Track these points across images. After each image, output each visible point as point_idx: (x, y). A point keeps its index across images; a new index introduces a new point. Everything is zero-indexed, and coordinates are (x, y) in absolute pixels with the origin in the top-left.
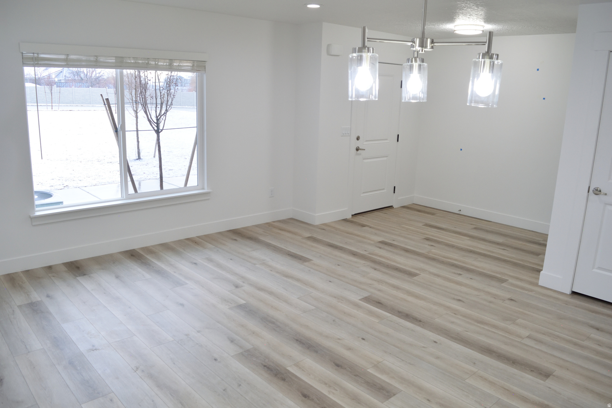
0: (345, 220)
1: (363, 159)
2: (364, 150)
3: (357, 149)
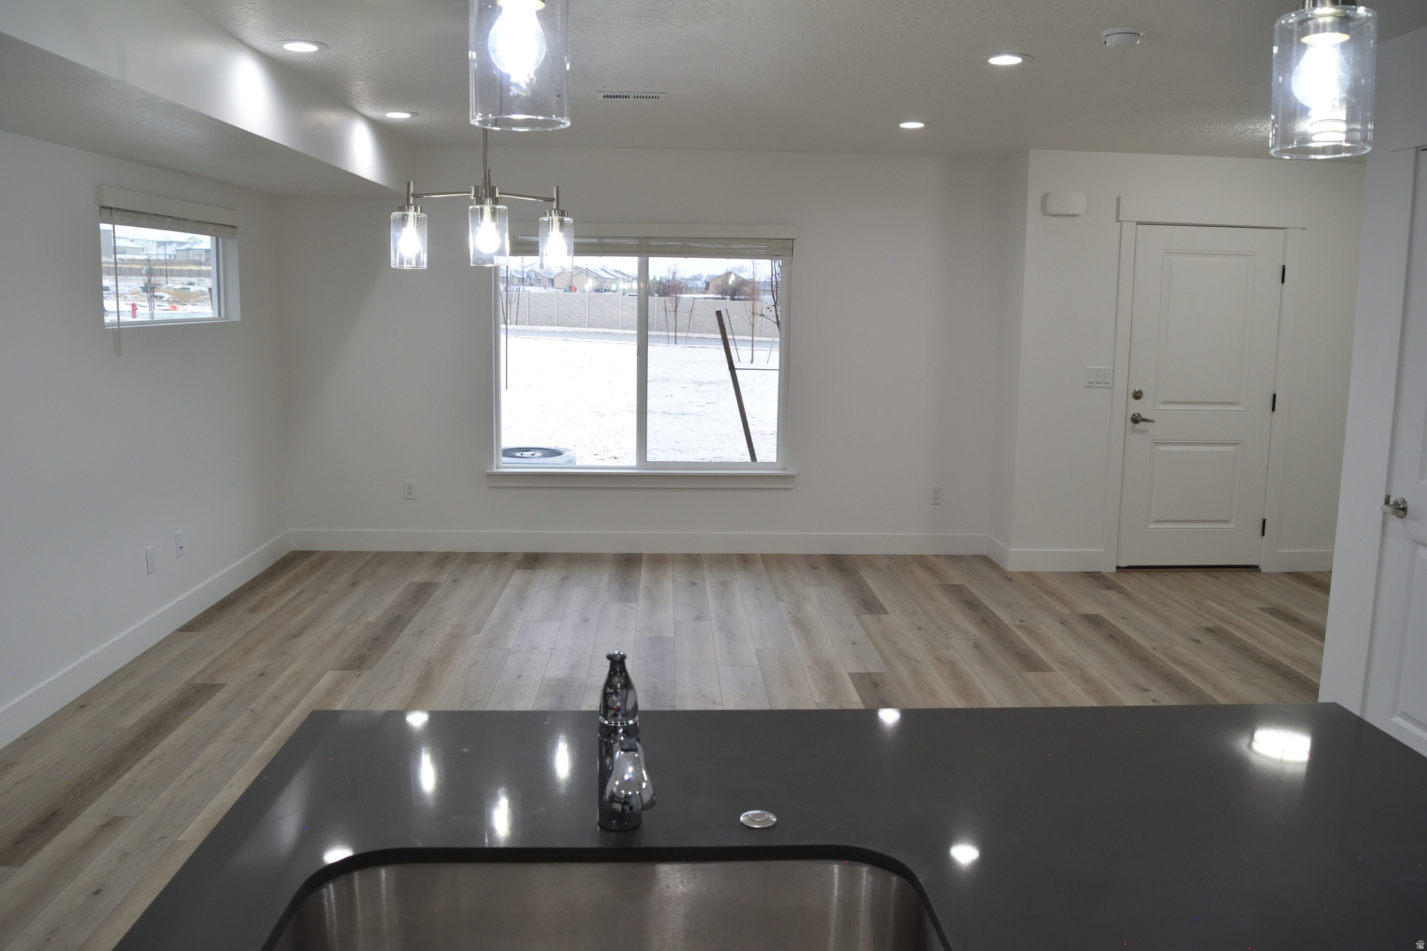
0: (1094, 576)
1: (1155, 443)
2: (1153, 421)
3: (1136, 420)
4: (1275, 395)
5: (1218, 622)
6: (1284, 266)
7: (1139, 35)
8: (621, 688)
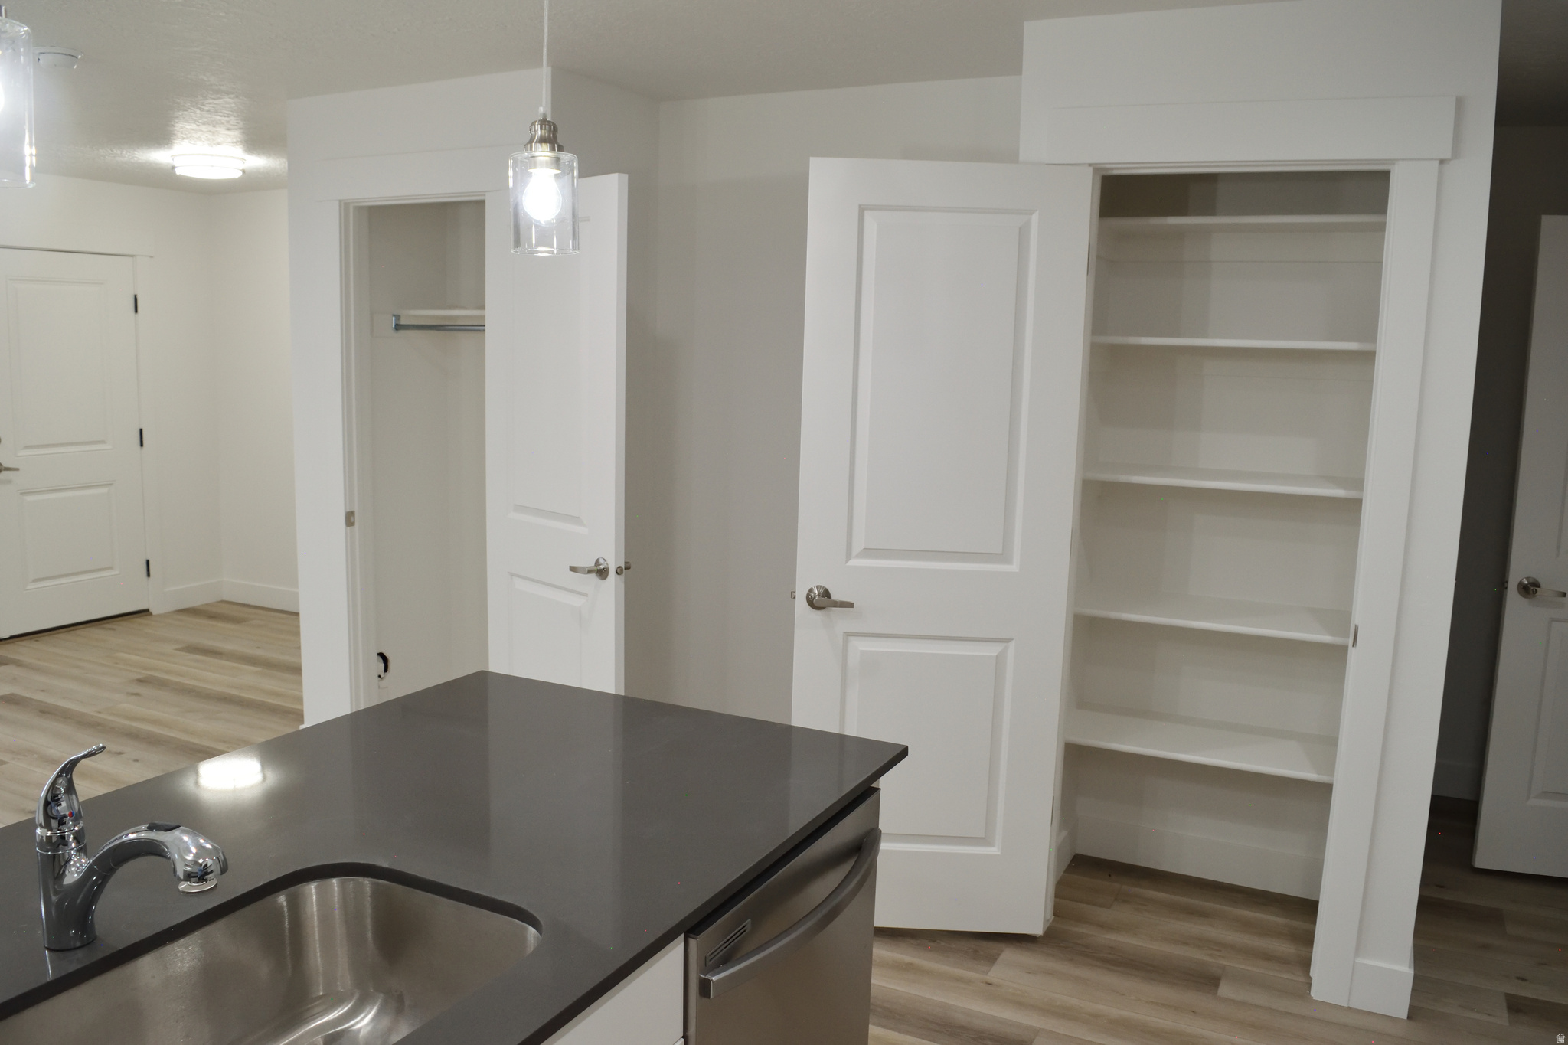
1: (21, 494)
2: (17, 469)
4: (141, 431)
5: (143, 672)
6: (135, 296)
7: (76, 57)
8: (64, 793)
